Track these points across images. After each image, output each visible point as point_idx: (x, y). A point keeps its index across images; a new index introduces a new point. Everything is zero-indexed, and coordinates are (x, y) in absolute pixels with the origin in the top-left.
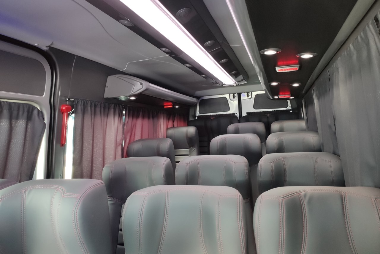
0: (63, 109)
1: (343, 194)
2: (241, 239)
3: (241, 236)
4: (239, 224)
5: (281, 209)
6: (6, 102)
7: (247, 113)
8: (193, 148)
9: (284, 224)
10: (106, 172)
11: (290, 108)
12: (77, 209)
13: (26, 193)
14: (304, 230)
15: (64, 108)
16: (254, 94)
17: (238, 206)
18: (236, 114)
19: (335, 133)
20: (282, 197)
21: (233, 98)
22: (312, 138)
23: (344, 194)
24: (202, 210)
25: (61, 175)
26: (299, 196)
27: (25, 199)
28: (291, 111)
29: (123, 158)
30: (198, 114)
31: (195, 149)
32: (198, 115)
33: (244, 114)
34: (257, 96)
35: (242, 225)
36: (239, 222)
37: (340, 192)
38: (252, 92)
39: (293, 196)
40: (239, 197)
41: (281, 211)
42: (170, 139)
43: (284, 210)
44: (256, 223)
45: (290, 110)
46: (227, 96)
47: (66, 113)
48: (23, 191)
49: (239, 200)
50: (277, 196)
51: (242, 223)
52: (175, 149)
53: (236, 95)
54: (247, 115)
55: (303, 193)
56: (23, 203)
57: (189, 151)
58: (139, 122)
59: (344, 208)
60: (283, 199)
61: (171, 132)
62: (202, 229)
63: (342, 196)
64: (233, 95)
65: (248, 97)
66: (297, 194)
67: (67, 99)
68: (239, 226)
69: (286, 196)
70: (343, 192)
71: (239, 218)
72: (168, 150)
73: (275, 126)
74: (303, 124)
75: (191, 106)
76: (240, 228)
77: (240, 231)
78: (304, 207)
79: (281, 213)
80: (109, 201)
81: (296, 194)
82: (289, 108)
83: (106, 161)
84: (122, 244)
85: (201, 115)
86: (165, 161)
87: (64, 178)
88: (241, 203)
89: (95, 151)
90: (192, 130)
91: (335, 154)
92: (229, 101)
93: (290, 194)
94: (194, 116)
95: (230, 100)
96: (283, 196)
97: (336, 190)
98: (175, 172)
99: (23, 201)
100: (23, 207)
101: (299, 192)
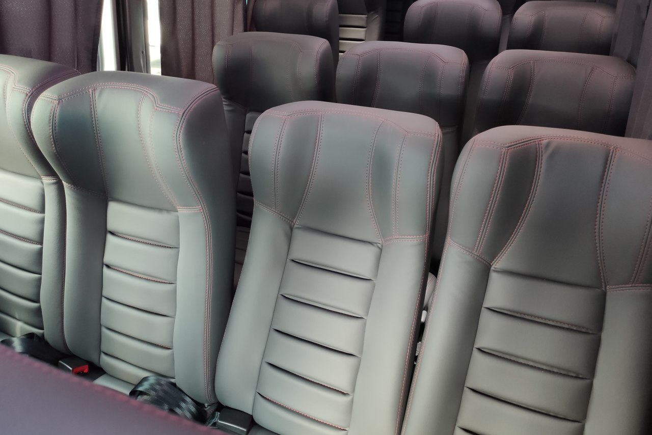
1: (611, 151)
2: (428, 201)
3: (428, 196)
4: (429, 180)
5: (500, 165)
8: (373, 14)
9: (499, 187)
10: (218, 54)
12: (180, 132)
13: (95, 94)
14: (530, 198)
17: (434, 152)
19: (644, 24)
20: (508, 145)
23: (613, 150)
24: (373, 151)
25: (143, 52)
26: (537, 146)
27: (96, 104)
29: (247, 31)
31: (377, 16)
35: (433, 182)
36: (429, 177)
37: (607, 147)
39: (527, 144)
40: (437, 138)
41: (500, 168)
43: (505, 167)
44: (456, 181)
48: (90, 90)
49: (435, 143)
50: (500, 144)
51: (433, 179)
52: (340, 13)
55: (545, 142)
56: (92, 110)
57: (365, 19)
59: (606, 174)
60: (508, 150)
62: (370, 178)
63: (609, 153)
66: (535, 142)
68: (429, 182)
69: (516, 144)
70: (613, 147)
71: (430, 171)
72: (327, 19)
76: (429, 186)
77: (429, 189)
78: (540, 163)
79: (499, 171)
80: (226, 105)
81: (533, 142)
83: (217, 31)
84: (248, 173)
86: (320, 44)
87: (150, 73)
88: (439, 149)
89: (197, 11)
91: (631, 62)
93: (522, 141)
96: (510, 144)
97: (604, 142)
98: (338, 69)
99: (92, 107)
100: (93, 116)
101: (540, 139)
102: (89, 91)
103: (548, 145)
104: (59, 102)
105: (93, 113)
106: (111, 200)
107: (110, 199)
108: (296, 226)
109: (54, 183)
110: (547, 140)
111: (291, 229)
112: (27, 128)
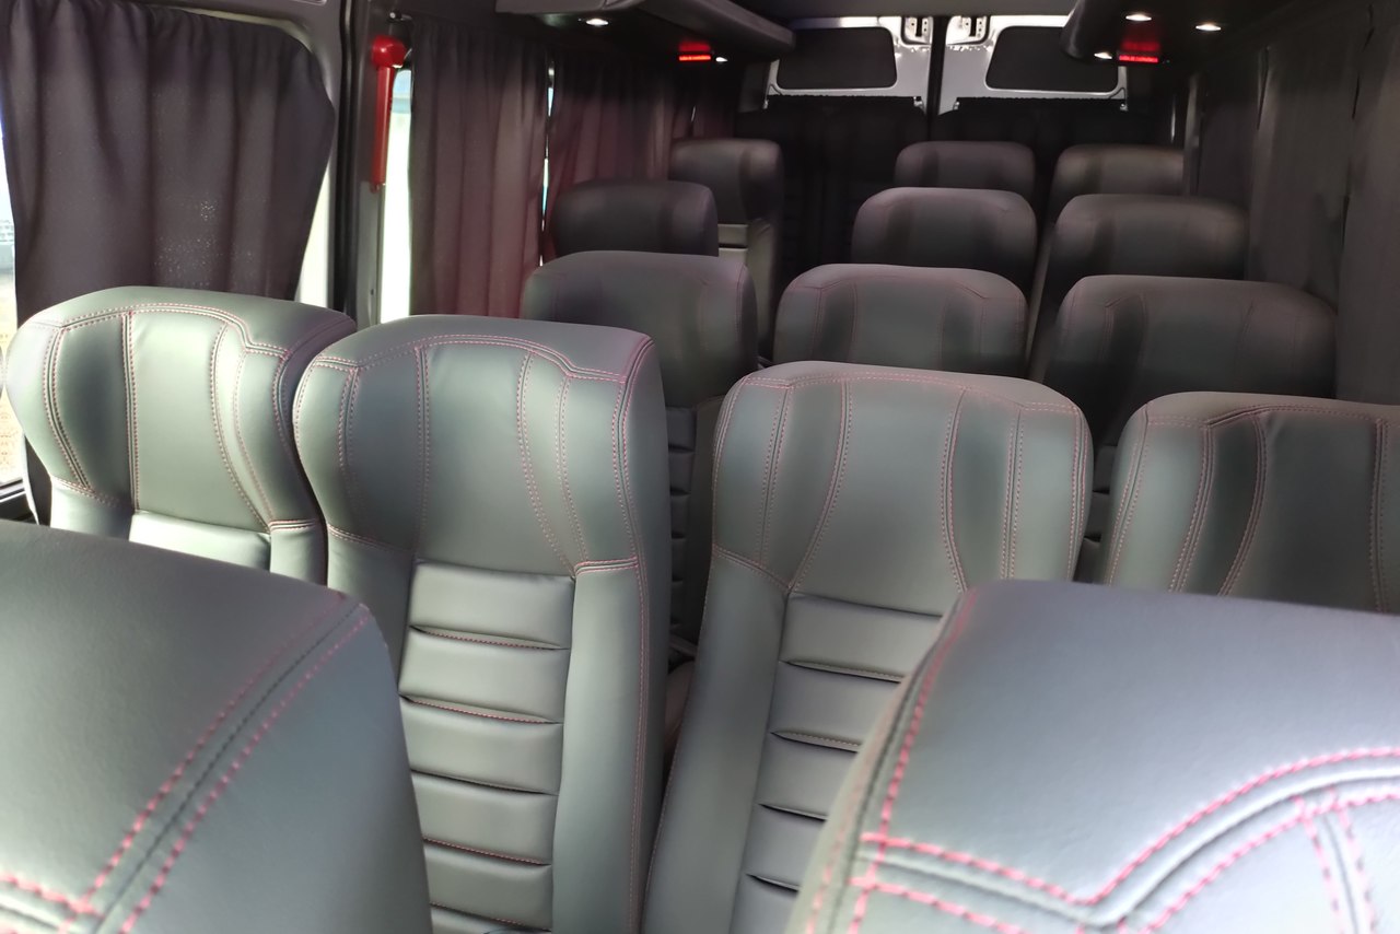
0: (379, 53)
1: (1378, 426)
5: (1205, 455)
6: (221, 19)
7: (958, 99)
8: (760, 222)
11: (1121, 95)
12: (625, 414)
13: (425, 355)
14: (1252, 513)
15: (383, 50)
16: (1000, 23)
17: (1078, 438)
18: (919, 99)
20: (1209, 421)
21: (915, 32)
22: (1213, 224)
23: (1381, 425)
24: (954, 444)
27: (427, 374)
28: (1124, 107)
30: (774, 88)
31: (767, 226)
32: (772, 92)
33: (948, 104)
34: (1007, 34)
35: (1083, 491)
37: (1370, 420)
38: (992, 18)
39: (1237, 419)
40: (1077, 413)
41: (1204, 459)
42: (707, 189)
43: (1212, 458)
45: (1122, 101)
46: (892, 24)
47: (388, 70)
48: (416, 349)
49: (1078, 423)
50: (1195, 419)
51: (1082, 485)
53: (928, 24)
54: (959, 106)
55: (1264, 415)
56: (420, 385)
57: (745, 231)
58: (592, 114)
60: (1212, 428)
61: (684, 153)
63: (1375, 430)
64: (915, 21)
65: (973, 33)
66: (1248, 415)
67: (393, 15)
69: (1221, 420)
70: (1379, 420)
71: (1075, 471)
73: (1072, 165)
74: (1173, 165)
75: (750, 54)
78: (1263, 452)
79: (1205, 465)
82: (1119, 92)
85: (785, 92)
90: (763, 154)
91: (1315, 293)
92: (898, 43)
93: (1229, 414)
94: (760, 94)
95: (901, 42)
96: (1212, 420)
99: (420, 379)
100: (420, 397)
101: (1255, 411)
102: (414, 351)
103: (1270, 421)
104: (359, 370)
105: (420, 391)
106: (421, 563)
107: (419, 560)
108: (792, 595)
109: (302, 534)
110: (1266, 413)
111: (786, 601)
112: (277, 422)
